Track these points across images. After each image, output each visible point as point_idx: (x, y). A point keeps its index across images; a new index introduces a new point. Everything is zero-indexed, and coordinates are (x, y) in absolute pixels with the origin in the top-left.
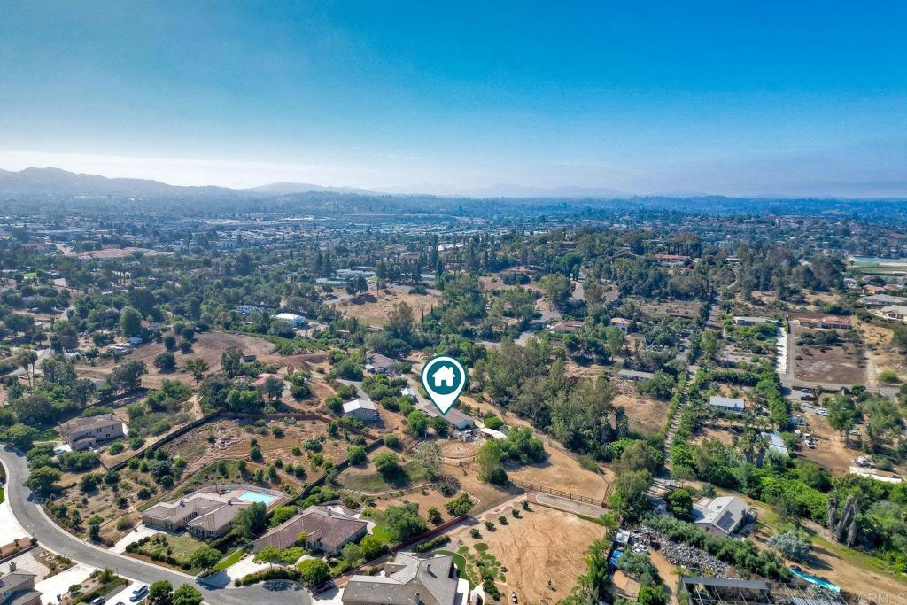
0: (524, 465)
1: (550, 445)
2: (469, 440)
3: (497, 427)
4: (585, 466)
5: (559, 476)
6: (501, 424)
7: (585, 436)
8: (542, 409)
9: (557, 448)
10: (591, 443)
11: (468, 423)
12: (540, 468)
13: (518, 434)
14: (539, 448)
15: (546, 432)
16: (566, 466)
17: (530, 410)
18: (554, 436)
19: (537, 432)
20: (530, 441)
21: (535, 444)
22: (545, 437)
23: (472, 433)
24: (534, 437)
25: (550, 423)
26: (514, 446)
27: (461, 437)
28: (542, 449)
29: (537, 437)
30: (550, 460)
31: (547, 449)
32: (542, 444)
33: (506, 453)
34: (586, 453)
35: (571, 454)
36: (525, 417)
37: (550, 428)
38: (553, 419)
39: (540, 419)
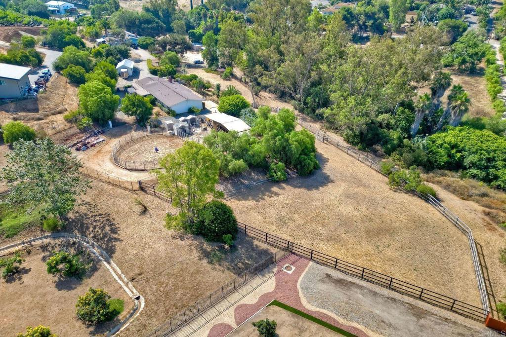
0: (277, 182)
1: (326, 140)
2: (185, 132)
3: (235, 111)
4: (398, 184)
5: (347, 210)
6: (245, 105)
7: (381, 125)
8: (314, 84)
9: (337, 146)
10: (395, 135)
11: (191, 105)
12: (309, 188)
13: (268, 123)
14: (308, 149)
15: (319, 118)
16: (359, 183)
17: (295, 85)
18: (332, 125)
19: (304, 119)
20: (291, 137)
21: (300, 142)
22: (317, 126)
23: (193, 121)
24: (298, 128)
25: (326, 103)
26: (260, 147)
27: (170, 127)
28: (314, 150)
29: (304, 127)
30: (327, 170)
31: (321, 148)
32: (312, 139)
33: (240, 163)
34: (388, 153)
35: (362, 156)
36: (287, 98)
37: (327, 112)
38: (333, 97)
39: (309, 99)
